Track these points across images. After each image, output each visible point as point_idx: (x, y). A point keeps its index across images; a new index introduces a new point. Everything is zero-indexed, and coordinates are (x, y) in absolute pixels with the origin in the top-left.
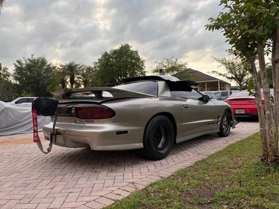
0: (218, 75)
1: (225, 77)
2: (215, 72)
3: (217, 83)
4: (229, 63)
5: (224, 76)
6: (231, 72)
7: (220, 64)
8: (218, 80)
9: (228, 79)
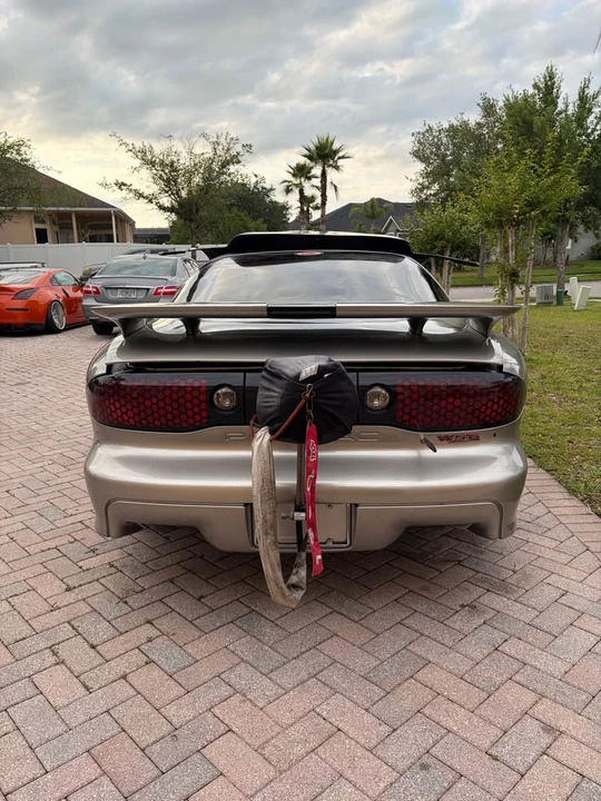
0: (131, 195)
1: (153, 205)
2: (125, 185)
3: (107, 216)
4: (162, 163)
5: (151, 201)
6: (167, 192)
7: (137, 163)
8: (112, 210)
9: (162, 211)
